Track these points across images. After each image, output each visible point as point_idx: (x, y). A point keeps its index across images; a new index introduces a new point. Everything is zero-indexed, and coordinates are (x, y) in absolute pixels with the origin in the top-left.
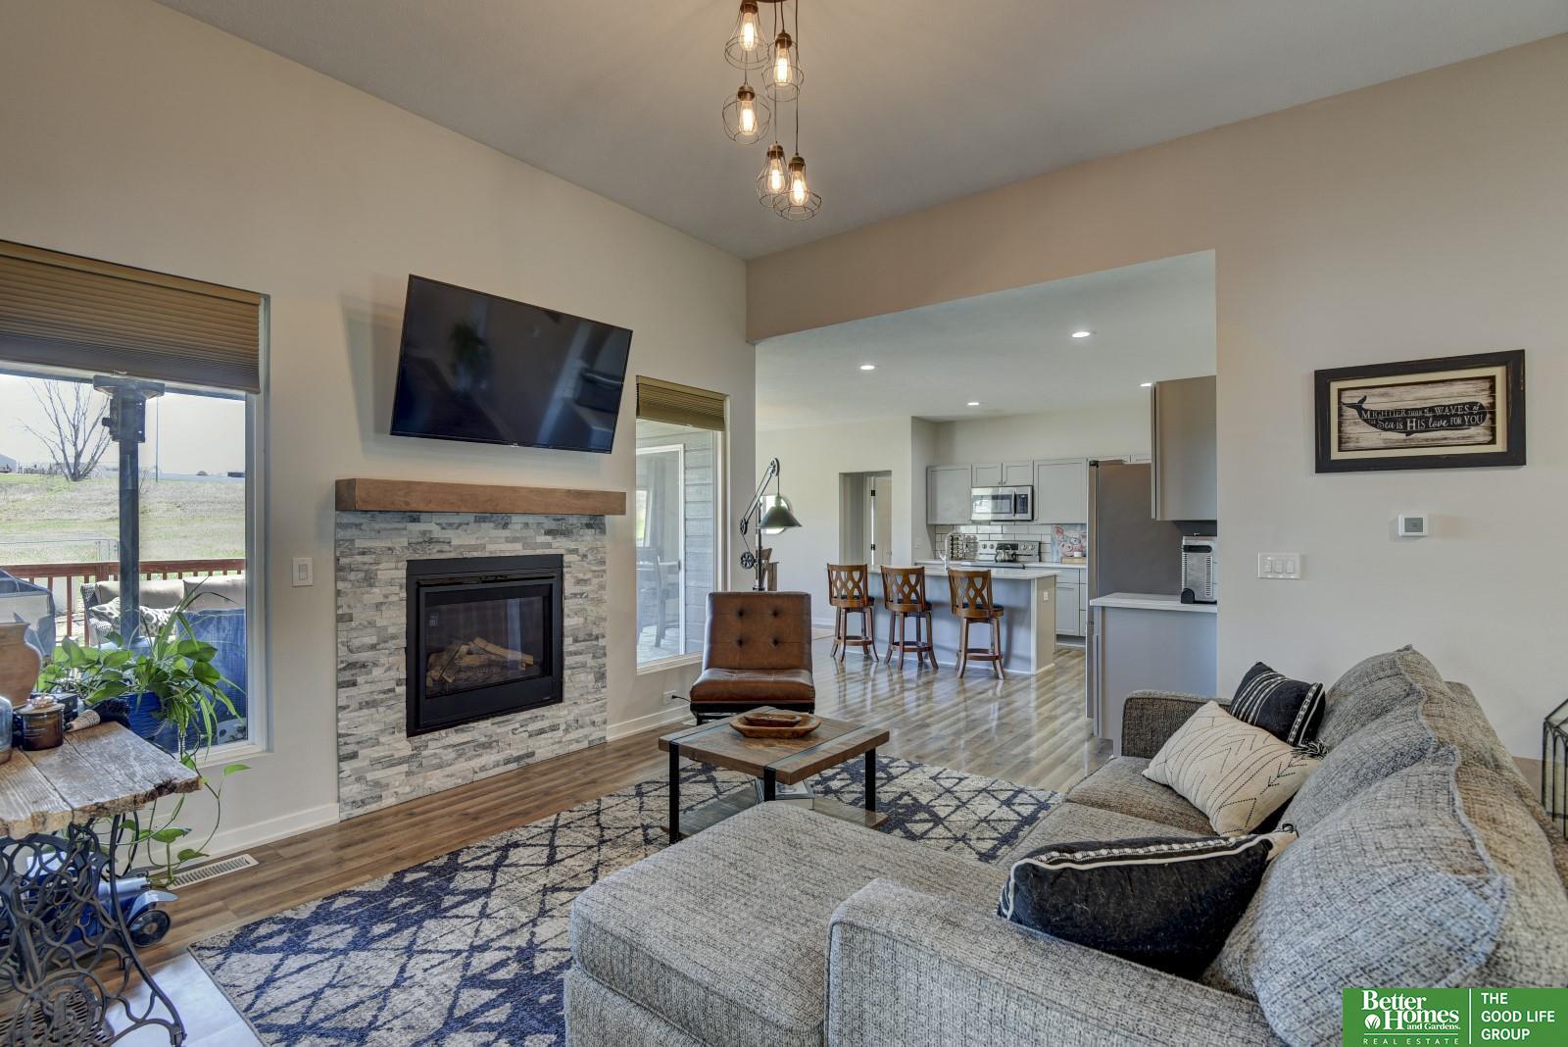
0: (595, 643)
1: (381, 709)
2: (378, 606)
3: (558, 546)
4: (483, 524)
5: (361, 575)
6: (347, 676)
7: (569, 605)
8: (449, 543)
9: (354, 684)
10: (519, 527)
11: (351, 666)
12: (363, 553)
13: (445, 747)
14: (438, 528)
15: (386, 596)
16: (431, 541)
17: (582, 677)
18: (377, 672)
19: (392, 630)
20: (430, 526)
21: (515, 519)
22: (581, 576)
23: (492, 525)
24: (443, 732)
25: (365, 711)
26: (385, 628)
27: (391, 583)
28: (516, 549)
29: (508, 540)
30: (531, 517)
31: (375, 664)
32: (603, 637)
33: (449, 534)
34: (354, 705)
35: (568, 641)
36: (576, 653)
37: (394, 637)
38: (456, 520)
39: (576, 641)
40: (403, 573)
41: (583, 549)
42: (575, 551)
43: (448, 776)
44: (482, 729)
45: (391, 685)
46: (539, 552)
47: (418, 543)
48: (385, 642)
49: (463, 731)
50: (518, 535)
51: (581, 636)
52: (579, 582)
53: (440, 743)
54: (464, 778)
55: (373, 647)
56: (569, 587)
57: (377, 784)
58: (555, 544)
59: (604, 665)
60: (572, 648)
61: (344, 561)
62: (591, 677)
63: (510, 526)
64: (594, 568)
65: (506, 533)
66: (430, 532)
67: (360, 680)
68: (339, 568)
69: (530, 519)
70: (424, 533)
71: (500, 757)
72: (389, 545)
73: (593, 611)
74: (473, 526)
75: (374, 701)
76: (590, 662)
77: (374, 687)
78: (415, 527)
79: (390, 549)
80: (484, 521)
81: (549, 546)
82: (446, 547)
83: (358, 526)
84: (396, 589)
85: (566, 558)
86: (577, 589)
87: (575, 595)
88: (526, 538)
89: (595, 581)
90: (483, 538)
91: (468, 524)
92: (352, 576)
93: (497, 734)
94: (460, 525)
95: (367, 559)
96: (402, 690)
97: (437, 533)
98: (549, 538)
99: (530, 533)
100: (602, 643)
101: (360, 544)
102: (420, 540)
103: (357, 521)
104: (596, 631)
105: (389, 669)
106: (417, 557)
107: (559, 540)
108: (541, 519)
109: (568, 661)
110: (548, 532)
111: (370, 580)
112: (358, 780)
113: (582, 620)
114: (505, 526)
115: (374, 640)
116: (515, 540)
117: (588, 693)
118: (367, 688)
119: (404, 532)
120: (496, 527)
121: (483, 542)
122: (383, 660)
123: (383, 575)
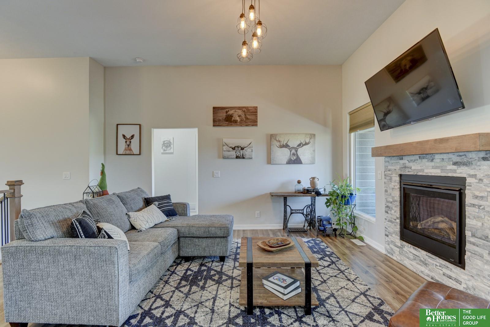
1: (393, 225)
2: (393, 189)
3: (462, 172)
4: (423, 160)
5: (389, 178)
6: (387, 209)
7: (469, 211)
8: (411, 168)
10: (438, 161)
11: (387, 206)
12: (389, 171)
13: (410, 252)
14: (407, 162)
15: (395, 186)
16: (406, 167)
17: (480, 262)
18: (392, 212)
19: (396, 198)
20: (405, 161)
21: (437, 156)
22: (477, 193)
23: (426, 160)
24: (410, 245)
25: (390, 223)
26: (394, 197)
27: (395, 182)
29: (433, 168)
30: (445, 155)
31: (392, 209)
33: (411, 164)
34: (388, 219)
35: (468, 233)
36: (474, 245)
37: (396, 201)
38: (413, 158)
40: (398, 178)
41: (480, 175)
42: (474, 176)
43: (411, 264)
44: (422, 254)
46: (450, 175)
47: (402, 168)
48: (394, 202)
49: (416, 250)
50: (438, 165)
51: (479, 233)
52: (476, 197)
53: (409, 249)
54: (416, 270)
55: (391, 202)
56: (469, 199)
57: (392, 249)
58: (459, 171)
60: (473, 240)
61: (386, 172)
63: (434, 160)
65: (432, 164)
66: (405, 163)
67: (389, 212)
68: (385, 175)
69: (445, 156)
70: (404, 164)
71: (429, 273)
72: (395, 168)
74: (419, 161)
75: (392, 221)
77: (392, 216)
78: (401, 162)
79: (395, 170)
80: (424, 159)
81: (455, 171)
82: (410, 170)
83: (388, 161)
84: (397, 184)
85: (468, 180)
86: (477, 202)
87: (474, 205)
88: (442, 167)
90: (422, 166)
91: (417, 160)
92: (387, 178)
93: (428, 261)
94: (415, 160)
95: (390, 173)
96: (398, 221)
97: (408, 164)
98: (455, 167)
99: (444, 164)
101: (389, 167)
102: (403, 167)
105: (395, 212)
106: (402, 173)
107: (461, 168)
108: (451, 156)
109: (468, 246)
110: (455, 164)
111: (391, 179)
112: (389, 244)
113: (480, 224)
114: (432, 160)
115: (392, 200)
118: (390, 216)
119: (398, 164)
120: (428, 161)
121: (422, 168)
122: (394, 208)
123: (394, 179)
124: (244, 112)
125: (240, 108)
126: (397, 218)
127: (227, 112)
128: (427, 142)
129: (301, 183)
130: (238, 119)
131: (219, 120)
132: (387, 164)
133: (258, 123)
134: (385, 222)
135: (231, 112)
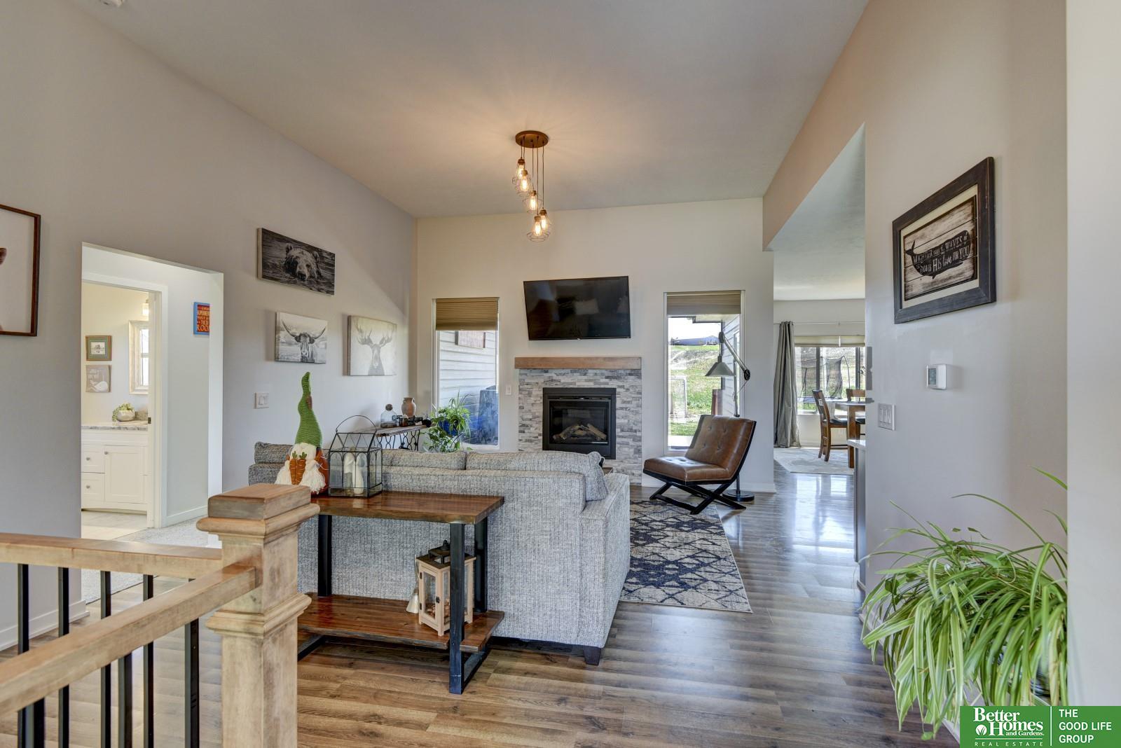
0: (635, 434)
2: (533, 404)
3: (612, 384)
4: (575, 374)
5: (527, 393)
6: (522, 429)
7: (619, 413)
8: (560, 381)
9: (524, 432)
10: (592, 375)
11: (523, 425)
12: (527, 385)
14: (555, 375)
15: (535, 401)
16: (552, 380)
17: (626, 449)
18: (532, 429)
19: (537, 414)
20: (552, 374)
21: (590, 371)
22: (625, 399)
23: (579, 374)
25: (527, 443)
26: (535, 413)
27: (537, 396)
28: (591, 385)
29: (586, 381)
30: (598, 370)
31: (531, 426)
32: (639, 431)
33: (559, 378)
34: (524, 440)
35: (618, 430)
36: (622, 437)
37: (538, 417)
38: (563, 372)
39: (622, 431)
40: (542, 393)
41: (627, 386)
42: (622, 387)
45: (537, 435)
46: (602, 386)
47: (547, 381)
48: (535, 418)
50: (591, 379)
51: (626, 428)
52: (624, 402)
55: (531, 420)
56: (619, 404)
58: (611, 383)
59: (641, 446)
60: (621, 434)
61: (521, 387)
62: (632, 450)
63: (587, 374)
64: (633, 396)
65: (585, 377)
66: (552, 377)
67: (526, 431)
68: (520, 390)
69: (598, 372)
70: (550, 377)
73: (632, 417)
74: (570, 374)
76: (631, 443)
77: (531, 435)
78: (546, 375)
79: (537, 383)
80: (575, 372)
81: (607, 384)
82: (558, 383)
83: (526, 374)
84: (539, 399)
85: (618, 390)
86: (624, 405)
87: (622, 408)
88: (595, 380)
89: (634, 402)
91: (568, 373)
92: (523, 393)
94: (564, 374)
95: (529, 386)
96: (541, 438)
97: (555, 377)
98: (607, 380)
99: (598, 377)
100: (638, 434)
101: (526, 381)
103: (526, 372)
104: (634, 428)
105: (536, 429)
106: (547, 386)
107: (613, 381)
108: (604, 371)
109: (618, 440)
110: (607, 377)
111: (530, 394)
113: (626, 421)
114: (585, 374)
115: (531, 417)
116: (590, 381)
117: (630, 458)
118: (528, 434)
119: (542, 377)
120: (581, 375)
121: (574, 381)
122: (534, 425)
123: (534, 393)
124: (316, 258)
125: (311, 249)
126: (540, 435)
127: (288, 250)
128: (597, 358)
129: (394, 409)
130: (306, 271)
131: (275, 266)
132: (523, 377)
133: (336, 289)
134: (519, 444)
135: (295, 253)
